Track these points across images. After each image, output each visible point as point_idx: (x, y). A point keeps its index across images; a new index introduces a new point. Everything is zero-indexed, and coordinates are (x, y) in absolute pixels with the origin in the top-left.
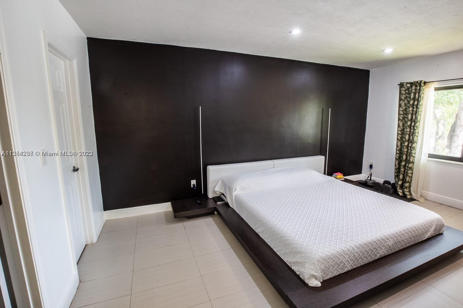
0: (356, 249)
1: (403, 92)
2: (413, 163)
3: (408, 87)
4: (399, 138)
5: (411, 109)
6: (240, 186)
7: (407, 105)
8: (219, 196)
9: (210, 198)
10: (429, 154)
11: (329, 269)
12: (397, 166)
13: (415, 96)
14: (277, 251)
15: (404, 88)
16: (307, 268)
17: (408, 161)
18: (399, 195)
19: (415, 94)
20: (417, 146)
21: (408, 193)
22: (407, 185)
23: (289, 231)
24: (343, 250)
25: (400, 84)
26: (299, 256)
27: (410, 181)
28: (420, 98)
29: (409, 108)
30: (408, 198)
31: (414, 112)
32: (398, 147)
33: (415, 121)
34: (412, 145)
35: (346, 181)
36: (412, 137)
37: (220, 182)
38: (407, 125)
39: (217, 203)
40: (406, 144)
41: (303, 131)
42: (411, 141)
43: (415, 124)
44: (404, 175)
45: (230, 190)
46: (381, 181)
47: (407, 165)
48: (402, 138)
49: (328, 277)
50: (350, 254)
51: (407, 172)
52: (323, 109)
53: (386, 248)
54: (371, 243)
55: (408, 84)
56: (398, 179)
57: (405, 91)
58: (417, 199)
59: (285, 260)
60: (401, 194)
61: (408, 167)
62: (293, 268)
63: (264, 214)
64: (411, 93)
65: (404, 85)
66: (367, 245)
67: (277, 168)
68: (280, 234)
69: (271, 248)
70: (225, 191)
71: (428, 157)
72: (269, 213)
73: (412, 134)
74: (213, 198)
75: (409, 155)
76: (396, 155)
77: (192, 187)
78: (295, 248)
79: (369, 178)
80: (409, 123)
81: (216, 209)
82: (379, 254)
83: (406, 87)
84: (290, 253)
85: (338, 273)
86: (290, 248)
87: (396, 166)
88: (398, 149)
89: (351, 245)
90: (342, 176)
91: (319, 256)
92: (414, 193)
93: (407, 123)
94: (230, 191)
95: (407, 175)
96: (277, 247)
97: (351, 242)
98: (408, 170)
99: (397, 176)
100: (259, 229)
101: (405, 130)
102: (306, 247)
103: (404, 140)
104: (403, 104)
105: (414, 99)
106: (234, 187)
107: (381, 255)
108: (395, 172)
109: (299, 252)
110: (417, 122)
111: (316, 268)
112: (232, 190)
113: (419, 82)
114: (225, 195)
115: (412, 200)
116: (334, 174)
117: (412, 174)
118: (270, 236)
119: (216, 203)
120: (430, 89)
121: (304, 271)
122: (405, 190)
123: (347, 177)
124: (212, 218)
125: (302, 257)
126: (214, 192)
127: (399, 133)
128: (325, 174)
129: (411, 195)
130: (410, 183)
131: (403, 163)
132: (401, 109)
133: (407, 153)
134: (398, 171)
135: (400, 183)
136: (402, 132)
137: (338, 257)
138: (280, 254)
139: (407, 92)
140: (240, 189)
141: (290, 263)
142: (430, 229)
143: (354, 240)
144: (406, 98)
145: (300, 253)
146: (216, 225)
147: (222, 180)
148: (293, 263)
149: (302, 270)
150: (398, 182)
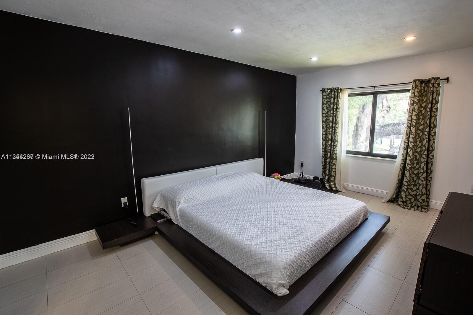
0: (313, 247)
1: (325, 97)
2: (336, 159)
3: (329, 93)
4: (324, 138)
5: (332, 112)
6: (184, 198)
7: (328, 109)
8: (159, 213)
9: (147, 216)
10: (347, 151)
11: (293, 274)
12: (324, 163)
13: (334, 100)
14: (238, 265)
15: (326, 93)
16: (275, 277)
17: (332, 158)
18: (327, 188)
19: (334, 99)
20: (338, 144)
21: (333, 186)
22: (332, 179)
23: (249, 241)
24: (303, 251)
25: (322, 90)
26: (264, 267)
27: (334, 175)
28: (338, 103)
29: (330, 111)
30: (334, 190)
31: (335, 115)
32: (323, 146)
33: (335, 123)
34: (334, 144)
35: (283, 180)
36: (334, 136)
37: (159, 196)
38: (330, 126)
39: (158, 221)
40: (330, 143)
41: (242, 134)
42: (334, 141)
43: (335, 126)
44: (329, 170)
45: (173, 204)
46: (311, 177)
47: (331, 162)
48: (326, 137)
49: (293, 282)
50: (309, 253)
51: (332, 168)
52: (259, 112)
53: (334, 240)
54: (323, 239)
55: (329, 90)
56: (325, 174)
57: (326, 96)
58: (341, 191)
59: (248, 273)
60: (328, 188)
61: (332, 163)
62: (258, 281)
63: (218, 227)
64: (331, 98)
65: (326, 90)
66: (321, 241)
67: (221, 174)
68: (239, 246)
69: (231, 263)
70: (167, 206)
71: (347, 154)
72: (223, 225)
73: (334, 134)
74: (151, 216)
75: (333, 153)
76: (322, 153)
77: (123, 206)
78: (258, 258)
79: (301, 176)
80: (331, 125)
81: (157, 229)
82: (330, 248)
83: (327, 93)
84: (253, 265)
85: (301, 275)
86: (253, 260)
87: (322, 163)
88: (323, 147)
89: (308, 244)
90: (279, 176)
91: (284, 263)
92: (338, 185)
93: (329, 125)
94: (173, 206)
95: (332, 171)
96: (237, 261)
97: (307, 241)
98: (332, 166)
99: (324, 172)
100: (213, 244)
101: (328, 130)
102: (270, 256)
103: (328, 139)
104: (325, 108)
105: (334, 103)
106: (177, 201)
107: (331, 248)
108: (322, 168)
109: (263, 262)
110: (337, 124)
111: (284, 276)
112: (175, 203)
113: (337, 89)
114: (166, 210)
115: (337, 192)
116: (272, 175)
117: (336, 169)
118: (228, 250)
119: (156, 221)
120: (345, 95)
121: (271, 282)
122: (331, 183)
123: (283, 177)
124: (152, 240)
125: (267, 267)
126: (152, 208)
127: (323, 133)
128: (264, 175)
129: (336, 187)
130: (334, 177)
131: (328, 160)
132: (324, 112)
133: (331, 151)
134: (324, 167)
135: (327, 177)
136: (326, 132)
137: (300, 259)
138: (242, 268)
139: (328, 97)
140: (184, 201)
141: (254, 276)
142: (360, 216)
143: (310, 239)
144: (327, 102)
145: (265, 263)
146: (159, 248)
147: (161, 193)
148: (258, 275)
149: (270, 280)
150: (325, 177)
